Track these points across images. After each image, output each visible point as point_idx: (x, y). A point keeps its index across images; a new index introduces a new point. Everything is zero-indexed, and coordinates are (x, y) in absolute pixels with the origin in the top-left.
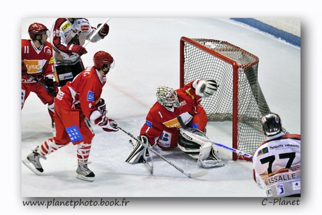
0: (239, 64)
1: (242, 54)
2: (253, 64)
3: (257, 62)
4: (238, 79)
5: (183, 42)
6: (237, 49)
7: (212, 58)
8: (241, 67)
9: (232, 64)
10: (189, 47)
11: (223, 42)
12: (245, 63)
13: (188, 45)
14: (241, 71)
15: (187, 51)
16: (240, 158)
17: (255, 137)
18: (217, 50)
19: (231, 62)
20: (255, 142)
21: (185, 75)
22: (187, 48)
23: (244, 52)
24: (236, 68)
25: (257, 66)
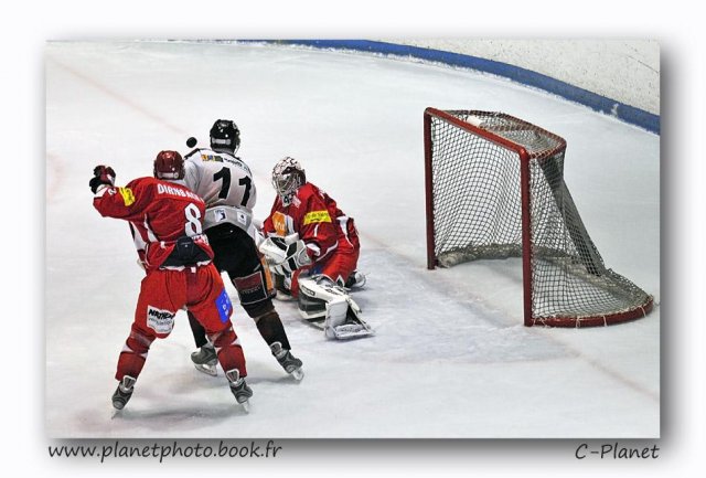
0: (531, 152)
1: (536, 134)
2: (557, 151)
3: (563, 148)
4: (530, 179)
5: (429, 115)
6: (527, 126)
7: (483, 145)
8: (534, 157)
9: (519, 152)
10: (440, 127)
11: (501, 115)
12: (541, 151)
13: (438, 122)
14: (534, 164)
15: (437, 133)
16: (539, 323)
17: (561, 283)
18: (491, 128)
19: (516, 149)
20: (561, 293)
21: (434, 177)
22: (437, 127)
23: (538, 131)
24: (525, 159)
25: (563, 156)
